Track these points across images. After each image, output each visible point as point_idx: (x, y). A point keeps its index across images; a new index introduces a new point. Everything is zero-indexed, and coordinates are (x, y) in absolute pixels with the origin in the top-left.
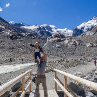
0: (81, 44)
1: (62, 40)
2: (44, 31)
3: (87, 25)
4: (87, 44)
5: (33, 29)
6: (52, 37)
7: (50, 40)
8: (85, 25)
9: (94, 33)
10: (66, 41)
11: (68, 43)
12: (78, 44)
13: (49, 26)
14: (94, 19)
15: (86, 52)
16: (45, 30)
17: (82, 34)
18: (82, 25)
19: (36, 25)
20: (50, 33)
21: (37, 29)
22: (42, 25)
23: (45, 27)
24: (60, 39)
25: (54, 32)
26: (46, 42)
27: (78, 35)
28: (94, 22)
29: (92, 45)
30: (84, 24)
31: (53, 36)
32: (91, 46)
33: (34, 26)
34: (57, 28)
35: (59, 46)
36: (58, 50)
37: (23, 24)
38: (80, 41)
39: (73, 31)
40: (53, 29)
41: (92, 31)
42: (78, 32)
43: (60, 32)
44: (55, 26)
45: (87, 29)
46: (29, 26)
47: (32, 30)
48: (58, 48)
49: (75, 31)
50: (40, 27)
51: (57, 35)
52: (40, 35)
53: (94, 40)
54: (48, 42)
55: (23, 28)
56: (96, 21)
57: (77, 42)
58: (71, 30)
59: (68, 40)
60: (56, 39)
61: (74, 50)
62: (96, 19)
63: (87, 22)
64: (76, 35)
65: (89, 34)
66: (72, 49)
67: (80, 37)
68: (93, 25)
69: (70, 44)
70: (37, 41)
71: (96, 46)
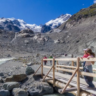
0: (49, 40)
1: (31, 35)
2: (11, 25)
3: (55, 22)
4: (55, 41)
7: (18, 35)
8: (53, 22)
9: (61, 30)
10: (36, 37)
11: (37, 38)
12: (46, 40)
13: (17, 20)
14: (61, 17)
15: (54, 48)
16: (13, 24)
17: (50, 31)
18: (50, 22)
19: (2, 18)
20: (18, 27)
21: (4, 22)
22: (9, 19)
23: (13, 21)
24: (29, 34)
25: (22, 26)
26: (14, 37)
27: (47, 31)
28: (61, 20)
30: (52, 21)
31: (22, 31)
32: (58, 43)
34: (25, 23)
35: (28, 41)
36: (27, 45)
38: (48, 37)
39: (41, 27)
40: (21, 24)
41: (59, 29)
42: (46, 29)
43: (28, 27)
44: (23, 21)
45: (55, 26)
48: (27, 43)
49: (43, 27)
50: (7, 20)
51: (27, 30)
52: (7, 29)
53: (61, 37)
54: (17, 37)
57: (45, 38)
58: (40, 26)
59: (38, 36)
60: (25, 34)
61: (43, 46)
62: (63, 18)
63: (55, 19)
64: (45, 32)
65: (56, 32)
66: (41, 45)
67: (48, 33)
68: (60, 23)
69: (39, 40)
70: (4, 36)
71: (63, 43)
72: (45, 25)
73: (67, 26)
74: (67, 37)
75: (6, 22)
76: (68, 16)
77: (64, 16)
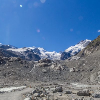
0: (65, 69)
1: (48, 65)
2: (32, 54)
3: (75, 49)
4: (70, 69)
5: (21, 52)
6: (40, 62)
7: (37, 64)
8: (73, 49)
9: (79, 57)
10: (53, 66)
11: (54, 68)
12: (62, 69)
13: (37, 49)
14: (81, 43)
15: (69, 77)
16: (33, 53)
17: (69, 58)
19: (24, 48)
20: (38, 56)
21: (25, 52)
22: (30, 48)
23: (34, 50)
24: (47, 64)
25: (42, 54)
26: (33, 67)
28: (81, 46)
29: (74, 70)
30: (72, 47)
33: (21, 48)
34: (45, 51)
35: (45, 70)
36: (44, 74)
37: (11, 46)
38: (64, 66)
39: (61, 54)
40: (41, 52)
41: (78, 56)
42: (66, 56)
43: (48, 55)
44: (43, 49)
45: (75, 52)
46: (17, 48)
47: (19, 53)
48: (45, 72)
49: (63, 54)
50: (28, 50)
52: (28, 58)
53: (77, 65)
54: (36, 66)
55: (10, 50)
56: (82, 45)
57: (62, 67)
58: (59, 53)
59: (54, 65)
60: (43, 63)
62: (83, 43)
63: (74, 46)
64: (65, 58)
65: (75, 59)
66: (57, 74)
67: (67, 61)
68: (80, 49)
69: (55, 69)
70: (25, 66)
71: (78, 71)
72: (65, 52)
73: (85, 53)
74: (83, 65)
75: (27, 51)
76: (88, 41)
77: (83, 42)
